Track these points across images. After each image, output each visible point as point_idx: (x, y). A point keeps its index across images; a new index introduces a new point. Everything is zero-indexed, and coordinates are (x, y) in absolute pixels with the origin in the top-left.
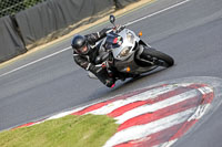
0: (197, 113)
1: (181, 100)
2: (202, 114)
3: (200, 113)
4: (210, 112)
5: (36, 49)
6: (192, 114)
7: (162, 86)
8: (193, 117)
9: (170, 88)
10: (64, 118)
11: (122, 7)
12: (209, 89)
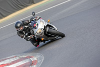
7: (13, 57)
9: (17, 58)
12: (35, 59)
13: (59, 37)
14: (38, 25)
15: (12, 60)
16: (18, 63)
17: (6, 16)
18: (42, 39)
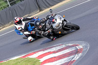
0: (75, 57)
1: (68, 51)
2: (78, 58)
3: (77, 57)
4: (81, 57)
5: (4, 29)
6: (73, 58)
7: (60, 45)
8: (74, 59)
9: (64, 46)
10: (17, 59)
11: (42, 10)
12: (81, 47)
13: (73, 30)
16: (66, 50)
17: (53, 5)
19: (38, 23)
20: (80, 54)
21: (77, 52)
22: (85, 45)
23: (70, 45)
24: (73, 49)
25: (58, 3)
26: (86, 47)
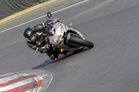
14: (54, 30)
15: (9, 79)
18: (62, 50)
19: (29, 33)
20: (40, 88)
21: (35, 85)
22: (46, 75)
23: (25, 75)
24: (29, 81)
25: (9, 15)
26: (48, 78)
